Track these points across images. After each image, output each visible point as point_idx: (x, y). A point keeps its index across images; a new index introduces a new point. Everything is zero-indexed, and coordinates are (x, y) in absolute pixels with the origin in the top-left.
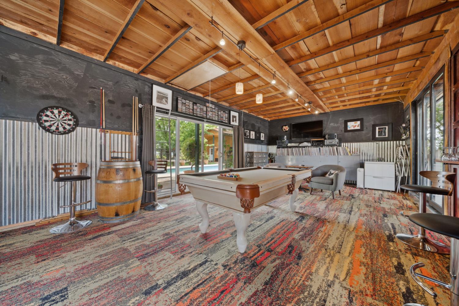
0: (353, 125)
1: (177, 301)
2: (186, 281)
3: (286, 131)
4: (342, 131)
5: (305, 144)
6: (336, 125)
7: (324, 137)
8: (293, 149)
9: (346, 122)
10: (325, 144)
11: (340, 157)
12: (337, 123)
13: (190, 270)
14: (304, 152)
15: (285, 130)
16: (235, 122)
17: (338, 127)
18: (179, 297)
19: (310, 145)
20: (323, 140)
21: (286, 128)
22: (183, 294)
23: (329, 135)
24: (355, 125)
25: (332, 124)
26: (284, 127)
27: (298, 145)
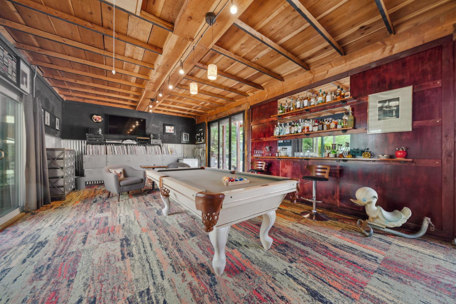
0: (169, 129)
1: (352, 299)
2: (324, 292)
3: (98, 122)
4: (161, 132)
5: (129, 141)
6: (156, 126)
7: (149, 136)
8: (115, 147)
9: (164, 125)
10: (151, 143)
11: (164, 155)
12: (158, 125)
13: (307, 289)
14: (129, 151)
15: (96, 120)
16: (25, 85)
17: (158, 129)
18: (347, 298)
19: (135, 143)
20: (148, 139)
21: (98, 118)
22: (342, 295)
23: (153, 135)
24: (170, 129)
25: (153, 125)
26: (95, 116)
27: (121, 142)
